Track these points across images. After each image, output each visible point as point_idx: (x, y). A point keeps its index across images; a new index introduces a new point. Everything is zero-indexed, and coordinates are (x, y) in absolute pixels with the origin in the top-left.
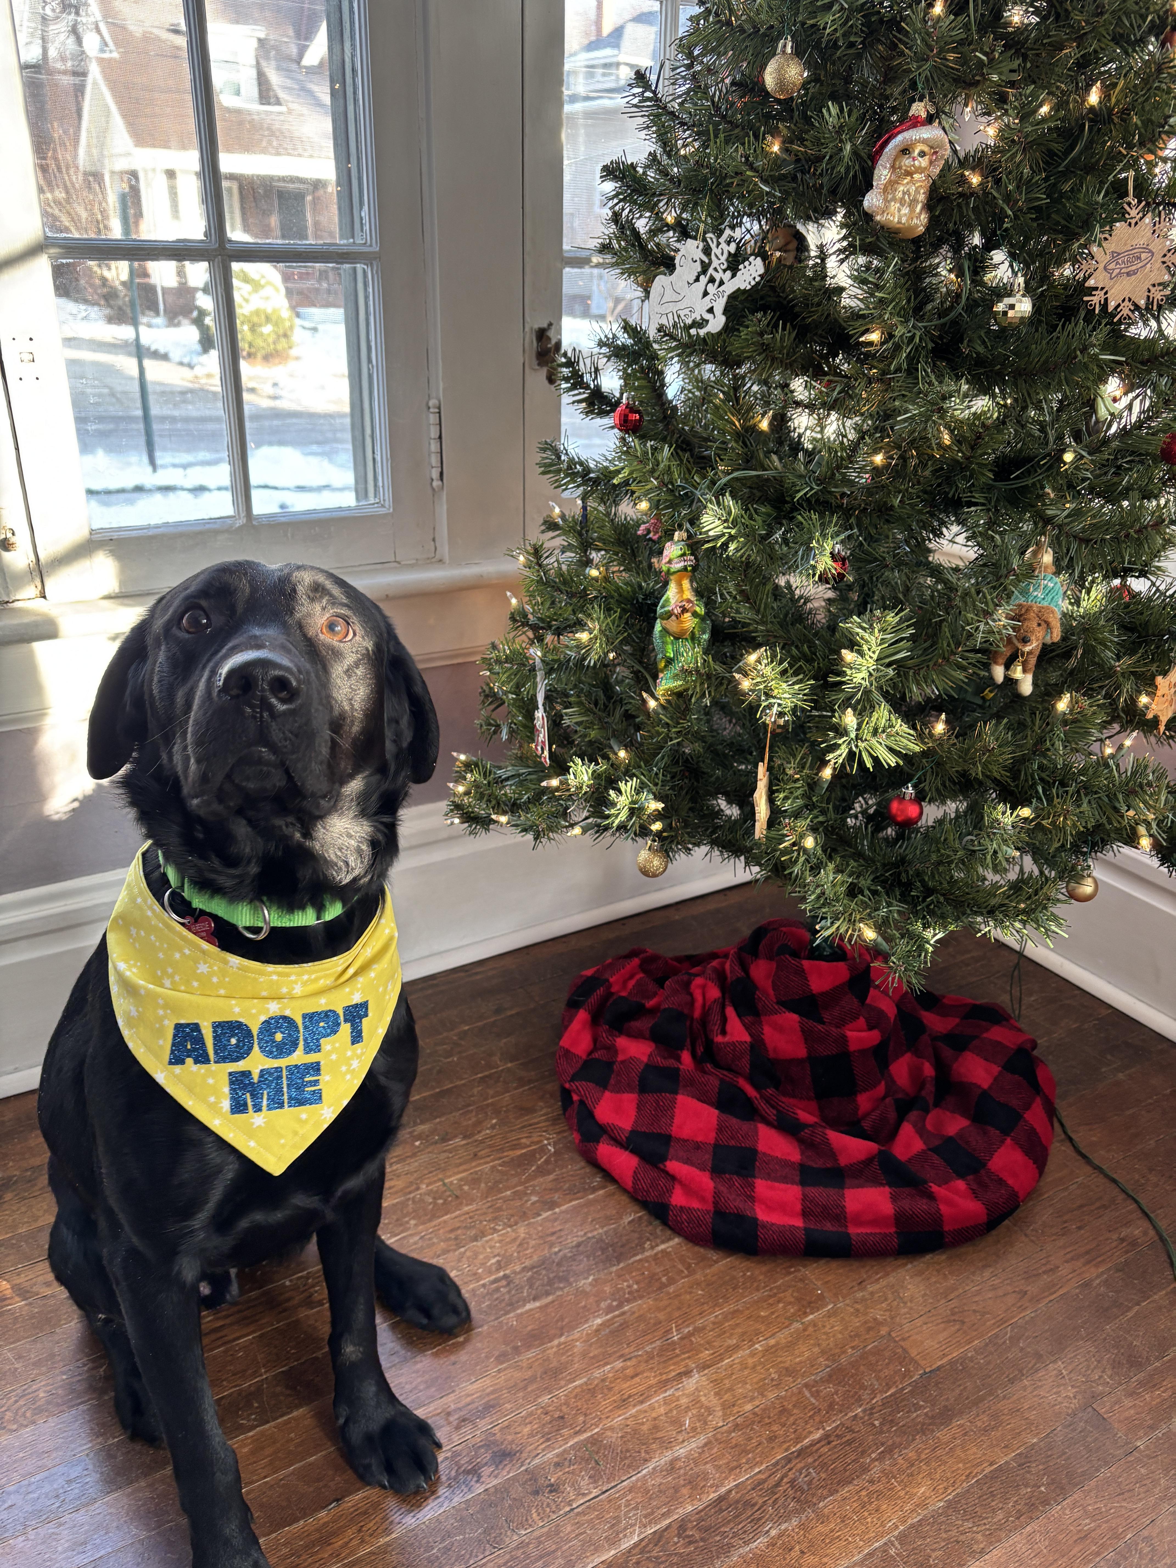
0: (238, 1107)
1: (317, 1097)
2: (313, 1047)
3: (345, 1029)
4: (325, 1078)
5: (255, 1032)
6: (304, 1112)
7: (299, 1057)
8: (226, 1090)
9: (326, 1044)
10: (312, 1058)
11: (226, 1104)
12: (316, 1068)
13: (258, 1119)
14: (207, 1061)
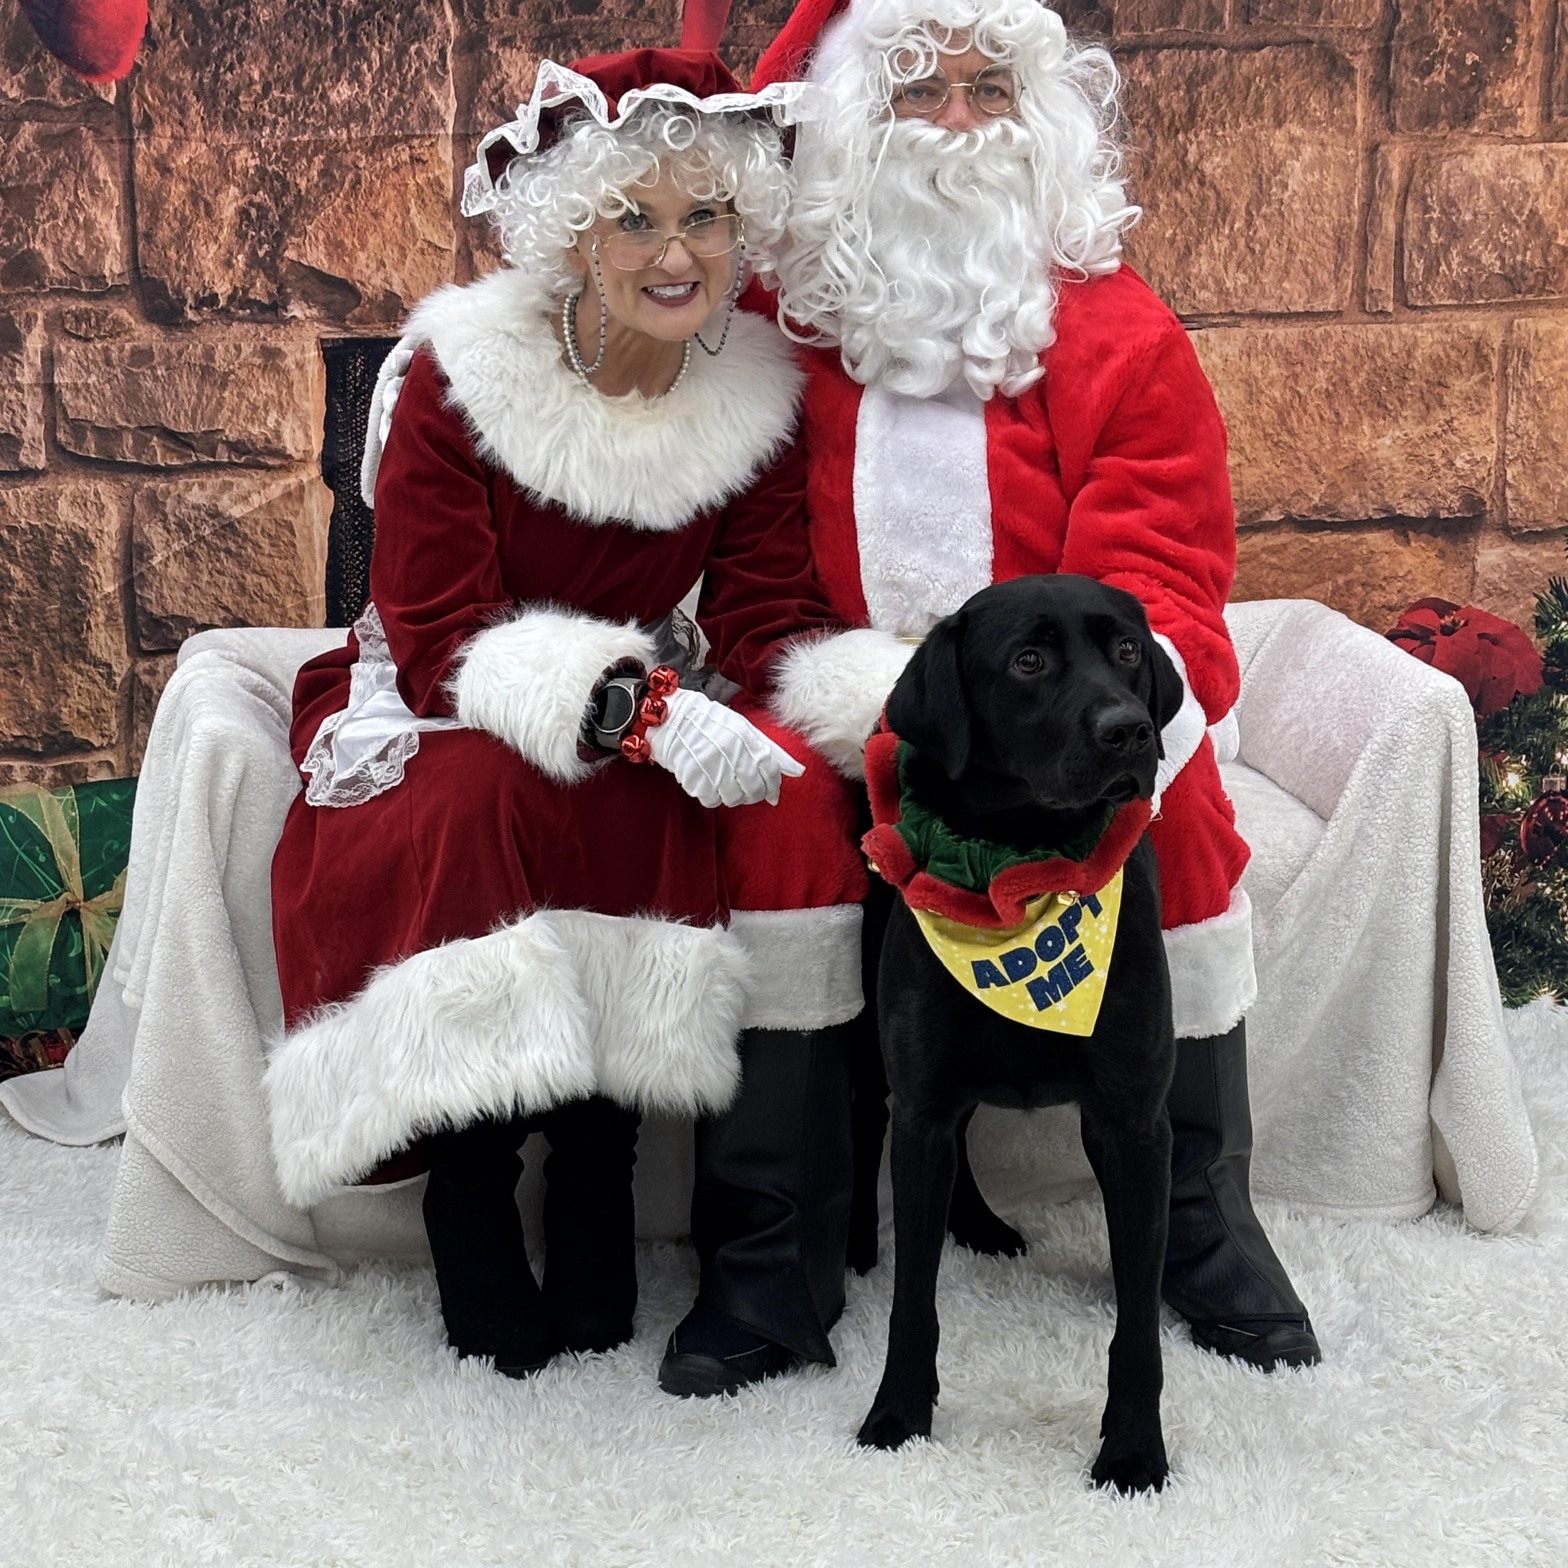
0: (1042, 1004)
1: (1089, 969)
2: (1073, 936)
3: (1086, 910)
4: (1088, 952)
5: (1033, 950)
6: (1085, 983)
7: (1068, 949)
8: (1029, 997)
9: (1079, 929)
10: (1076, 944)
11: (1033, 1006)
12: (1080, 949)
13: (1059, 1006)
14: (1007, 983)
